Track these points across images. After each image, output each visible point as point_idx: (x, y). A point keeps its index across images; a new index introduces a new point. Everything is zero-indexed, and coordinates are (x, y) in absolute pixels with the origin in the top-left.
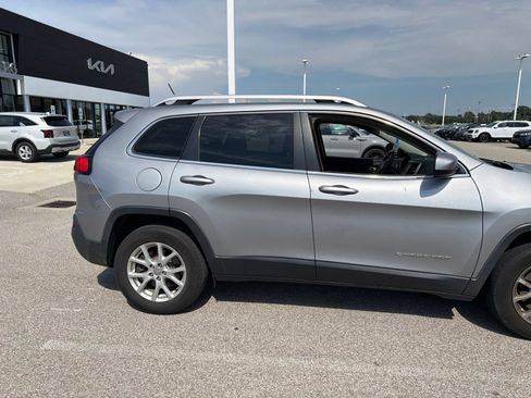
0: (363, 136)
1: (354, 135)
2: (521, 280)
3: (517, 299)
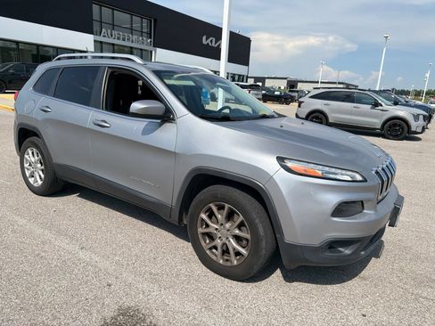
0: (385, 106)
1: (376, 104)
2: (204, 216)
3: (200, 230)
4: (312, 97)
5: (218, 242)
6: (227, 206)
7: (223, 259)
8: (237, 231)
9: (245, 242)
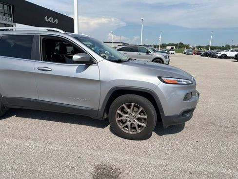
0: (152, 53)
1: (148, 52)
2: (119, 112)
3: (117, 119)
4: (118, 50)
5: (128, 124)
6: (133, 104)
7: (132, 131)
8: (139, 116)
9: (143, 120)
